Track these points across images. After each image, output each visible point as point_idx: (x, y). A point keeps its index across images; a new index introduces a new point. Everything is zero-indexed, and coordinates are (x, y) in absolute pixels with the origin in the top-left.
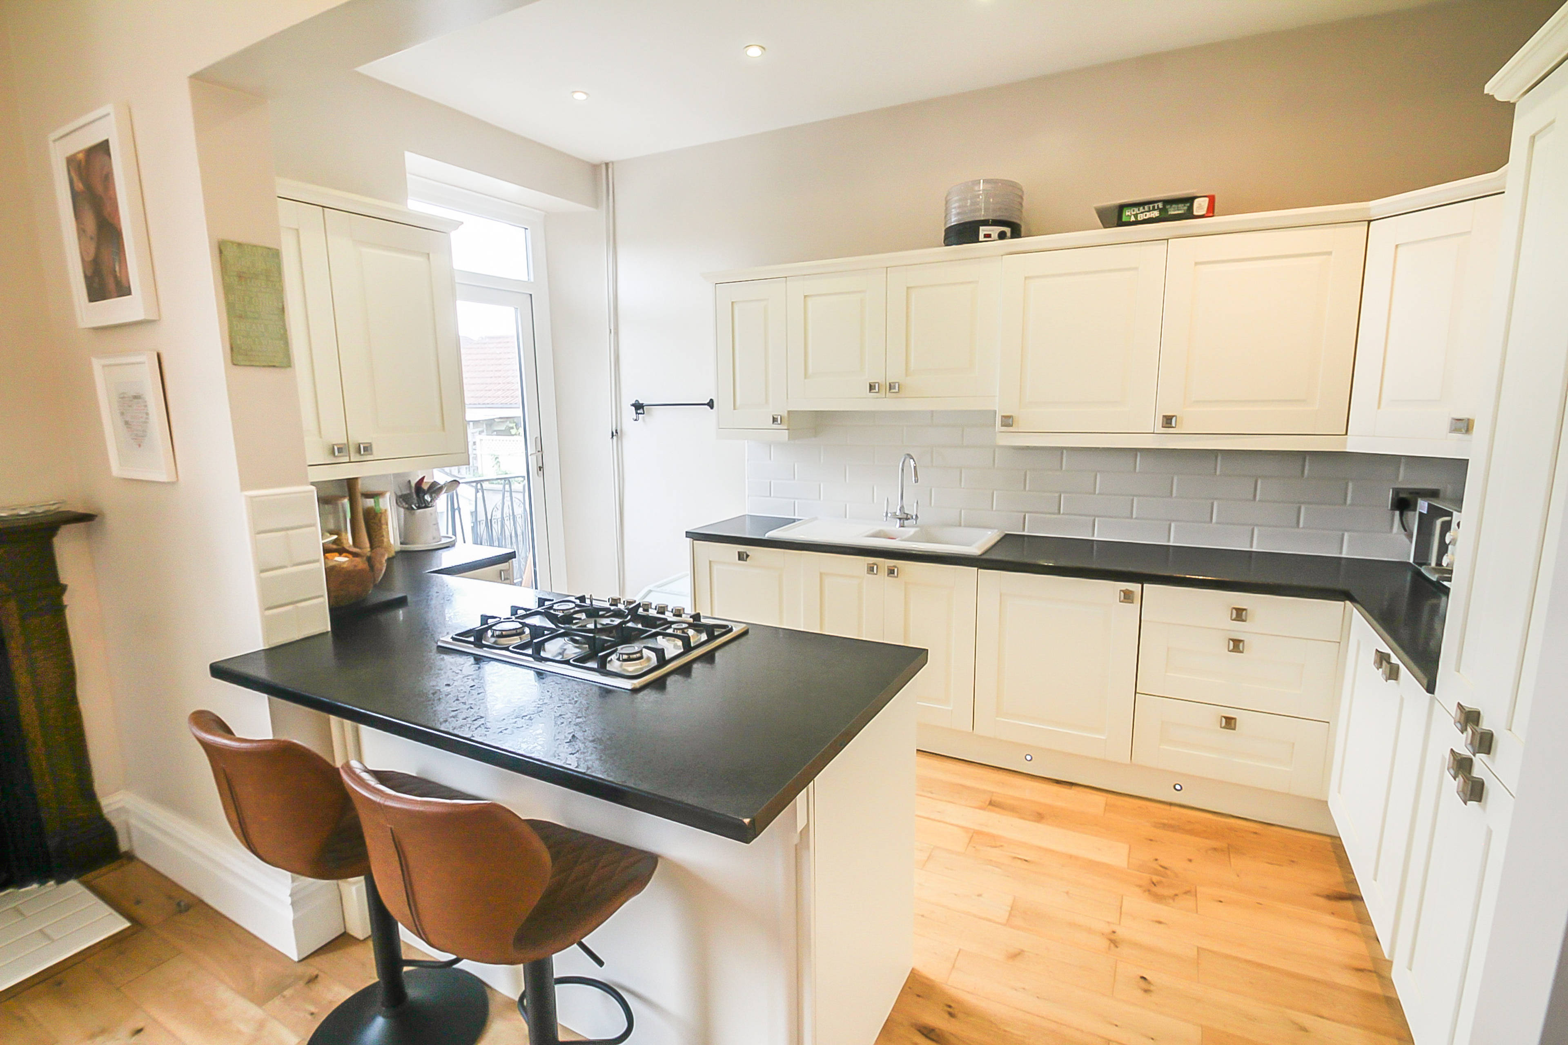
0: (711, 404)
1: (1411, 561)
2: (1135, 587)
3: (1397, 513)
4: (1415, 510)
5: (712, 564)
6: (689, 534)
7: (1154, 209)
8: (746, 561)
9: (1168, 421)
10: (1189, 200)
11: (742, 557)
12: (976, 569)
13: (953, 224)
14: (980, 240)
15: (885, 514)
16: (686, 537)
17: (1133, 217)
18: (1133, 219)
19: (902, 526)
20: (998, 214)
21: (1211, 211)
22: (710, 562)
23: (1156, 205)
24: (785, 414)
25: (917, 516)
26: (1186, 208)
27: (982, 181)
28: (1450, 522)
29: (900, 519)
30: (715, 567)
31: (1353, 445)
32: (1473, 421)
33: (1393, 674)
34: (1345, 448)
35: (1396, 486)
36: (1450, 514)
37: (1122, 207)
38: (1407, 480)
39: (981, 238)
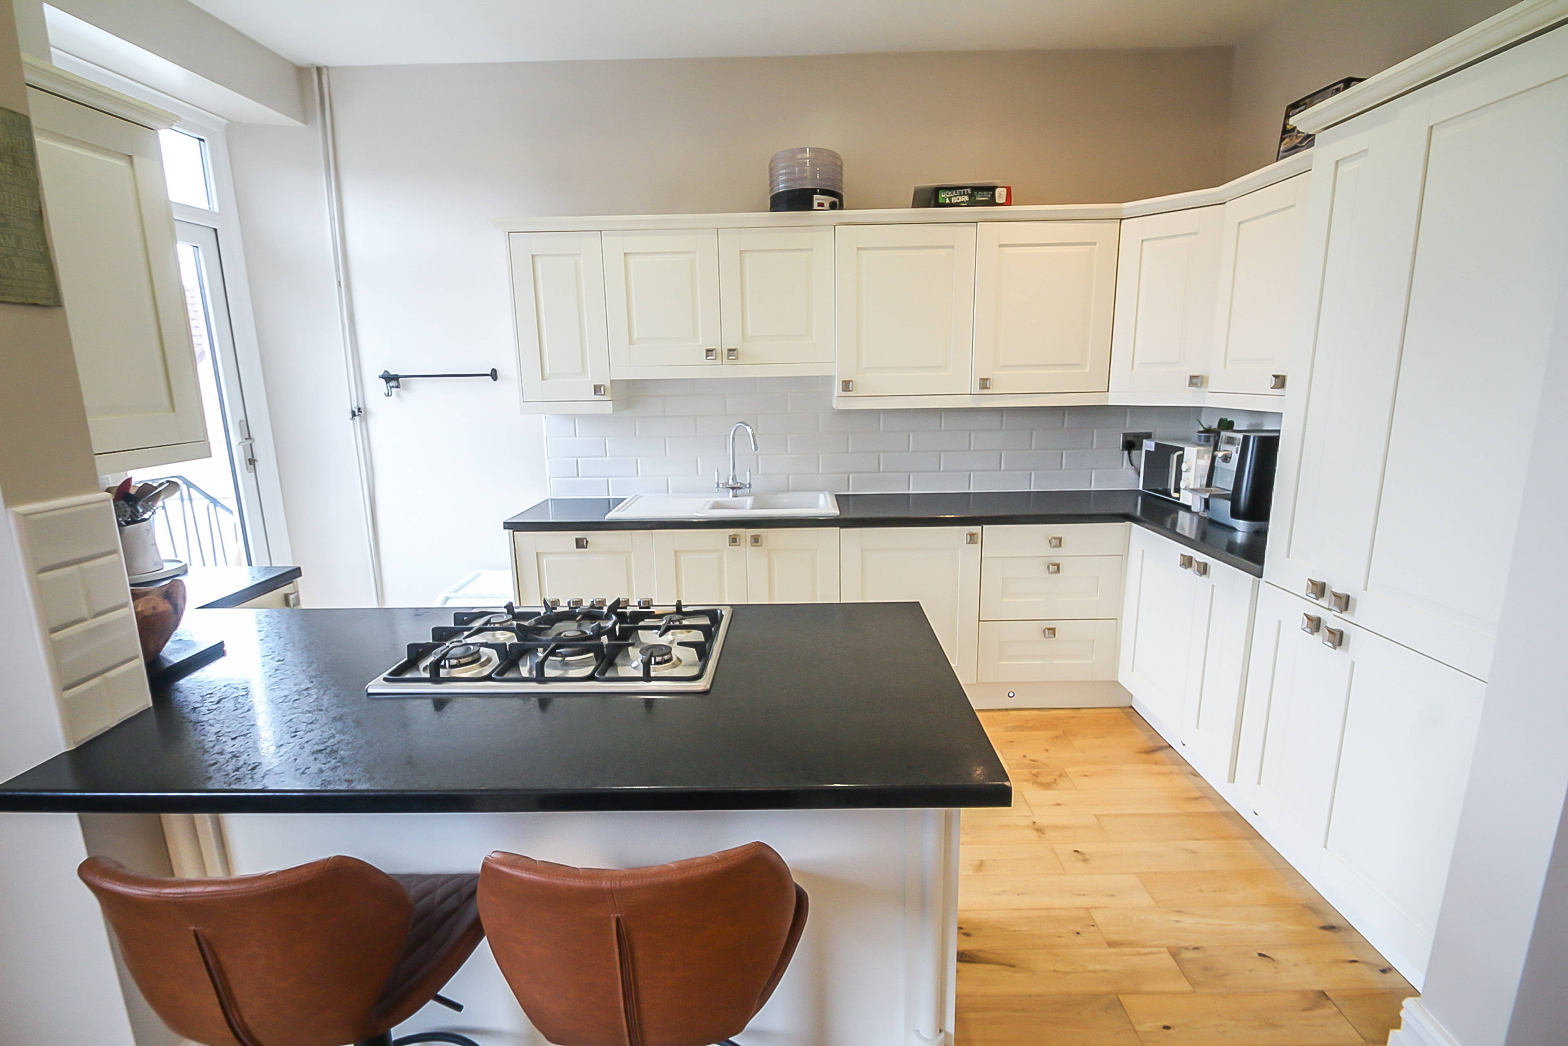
0: (494, 375)
1: (1141, 488)
2: (976, 529)
3: (1126, 453)
4: (1141, 448)
5: (540, 556)
6: (508, 525)
7: (964, 194)
8: (586, 548)
9: (984, 383)
10: (992, 189)
11: (580, 544)
12: (838, 528)
13: (781, 191)
14: (815, 208)
15: (716, 485)
16: (505, 528)
17: (947, 199)
18: (948, 201)
19: (734, 496)
20: (824, 183)
21: (1008, 202)
22: (537, 554)
23: (966, 190)
24: (608, 384)
25: (750, 484)
26: (989, 196)
27: (808, 149)
28: (1182, 455)
29: (733, 488)
30: (544, 560)
31: (1113, 400)
32: (1208, 378)
33: (1204, 570)
34: (1107, 402)
35: (1125, 432)
36: (1182, 449)
37: (937, 190)
38: (1133, 427)
39: (815, 206)
